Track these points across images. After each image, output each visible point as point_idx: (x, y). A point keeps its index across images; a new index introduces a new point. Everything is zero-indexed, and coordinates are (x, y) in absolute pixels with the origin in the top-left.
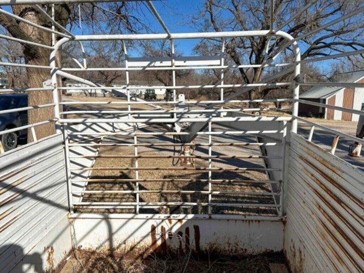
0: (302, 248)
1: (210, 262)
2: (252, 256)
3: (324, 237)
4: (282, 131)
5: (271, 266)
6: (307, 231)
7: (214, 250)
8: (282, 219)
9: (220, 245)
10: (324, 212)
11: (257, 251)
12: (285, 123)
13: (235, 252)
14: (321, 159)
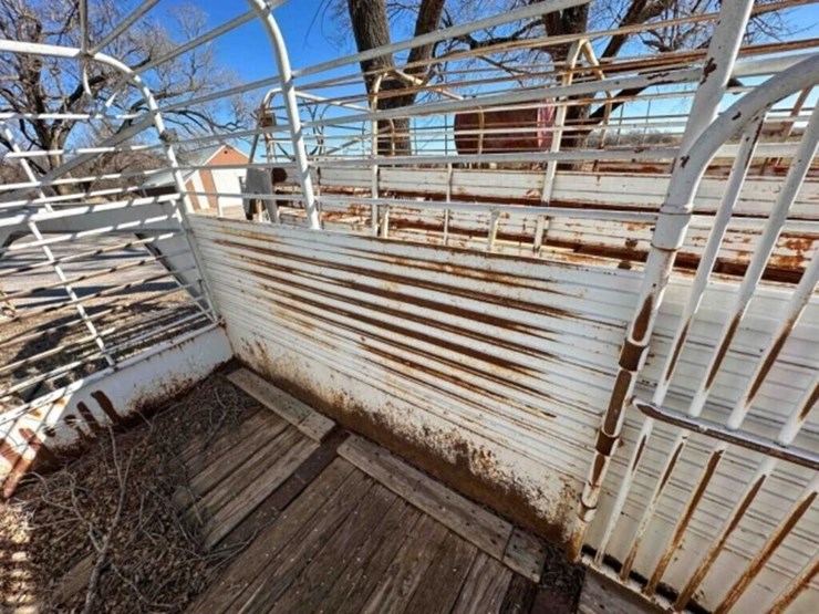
0: (260, 340)
1: (148, 422)
2: (201, 382)
3: (283, 315)
4: (174, 216)
5: (229, 377)
6: (259, 320)
7: (144, 406)
8: (220, 324)
9: (151, 394)
10: (274, 289)
11: (204, 373)
12: (174, 203)
13: (177, 389)
14: (248, 234)
